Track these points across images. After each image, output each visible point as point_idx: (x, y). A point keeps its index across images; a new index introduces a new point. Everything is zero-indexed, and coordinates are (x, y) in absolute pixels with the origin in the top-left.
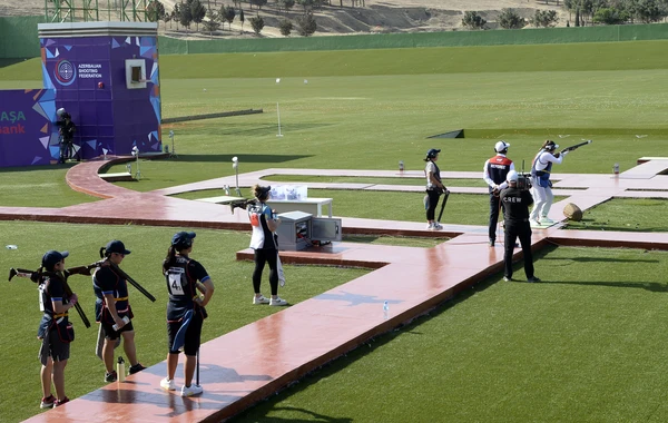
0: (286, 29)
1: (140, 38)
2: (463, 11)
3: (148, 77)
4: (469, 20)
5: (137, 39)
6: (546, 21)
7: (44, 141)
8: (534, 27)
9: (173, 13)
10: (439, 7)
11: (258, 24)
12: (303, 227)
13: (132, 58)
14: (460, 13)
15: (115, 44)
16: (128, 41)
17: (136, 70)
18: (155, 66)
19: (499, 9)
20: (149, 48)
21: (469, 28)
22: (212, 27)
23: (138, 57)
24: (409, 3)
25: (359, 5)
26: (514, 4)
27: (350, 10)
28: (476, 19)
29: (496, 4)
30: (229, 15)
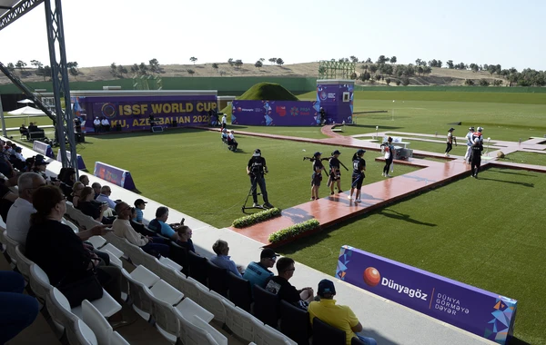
0: (398, 83)
2: (466, 79)
3: (350, 98)
4: (467, 82)
5: (348, 85)
6: (498, 84)
7: (315, 118)
8: (493, 86)
9: (360, 77)
10: (456, 77)
11: (389, 81)
12: (400, 152)
13: (345, 92)
14: (464, 79)
15: (340, 87)
16: (345, 86)
17: (346, 96)
18: (353, 94)
19: (480, 79)
20: (351, 88)
21: (467, 85)
22: (372, 82)
23: (347, 91)
24: (445, 75)
25: (426, 75)
26: (486, 77)
27: (423, 77)
28: (470, 82)
29: (479, 77)
30: (378, 78)
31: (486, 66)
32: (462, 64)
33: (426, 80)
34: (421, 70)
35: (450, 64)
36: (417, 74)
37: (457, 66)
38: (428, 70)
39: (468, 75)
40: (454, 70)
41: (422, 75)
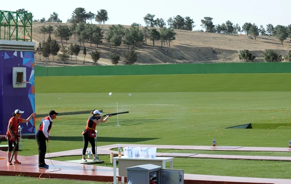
0: (116, 60)
1: (23, 52)
2: (238, 50)
3: (28, 80)
4: (244, 56)
5: (21, 53)
8: (288, 61)
9: (38, 49)
10: (221, 47)
11: (96, 56)
12: (155, 176)
13: (17, 66)
14: (236, 52)
15: (6, 56)
16: (15, 54)
17: (20, 75)
18: (33, 72)
19: (263, 50)
20: (29, 59)
21: (243, 61)
22: (64, 58)
23: (22, 66)
24: (201, 45)
25: (166, 44)
26: (273, 47)
27: (161, 48)
28: (249, 56)
29: (260, 46)
30: (76, 50)
31: (270, 27)
32: (229, 23)
33: (167, 54)
34: (156, 35)
35: (208, 23)
36: (149, 42)
37: (221, 29)
38: (170, 36)
39: (241, 43)
40: (216, 35)
41: (158, 43)
